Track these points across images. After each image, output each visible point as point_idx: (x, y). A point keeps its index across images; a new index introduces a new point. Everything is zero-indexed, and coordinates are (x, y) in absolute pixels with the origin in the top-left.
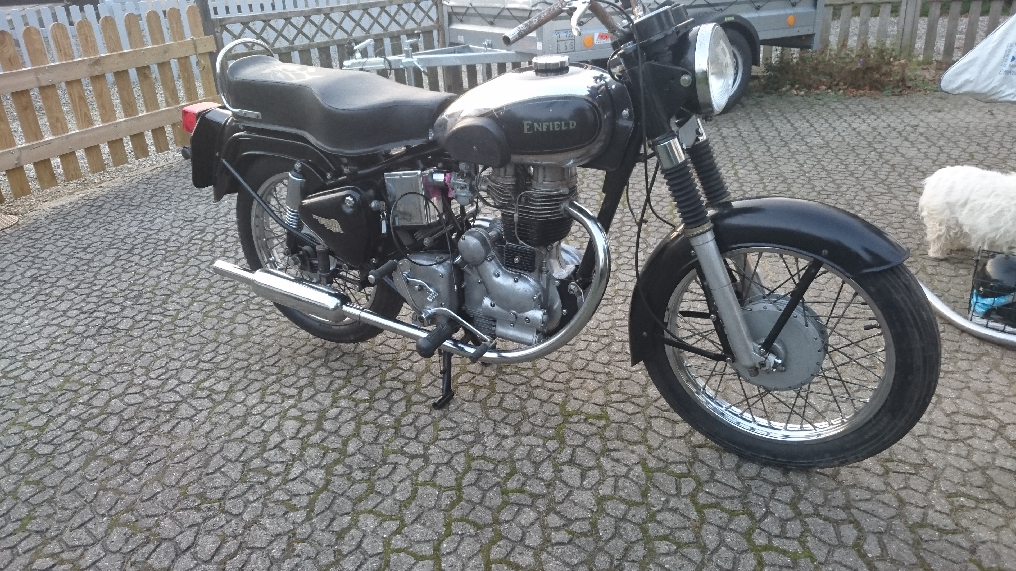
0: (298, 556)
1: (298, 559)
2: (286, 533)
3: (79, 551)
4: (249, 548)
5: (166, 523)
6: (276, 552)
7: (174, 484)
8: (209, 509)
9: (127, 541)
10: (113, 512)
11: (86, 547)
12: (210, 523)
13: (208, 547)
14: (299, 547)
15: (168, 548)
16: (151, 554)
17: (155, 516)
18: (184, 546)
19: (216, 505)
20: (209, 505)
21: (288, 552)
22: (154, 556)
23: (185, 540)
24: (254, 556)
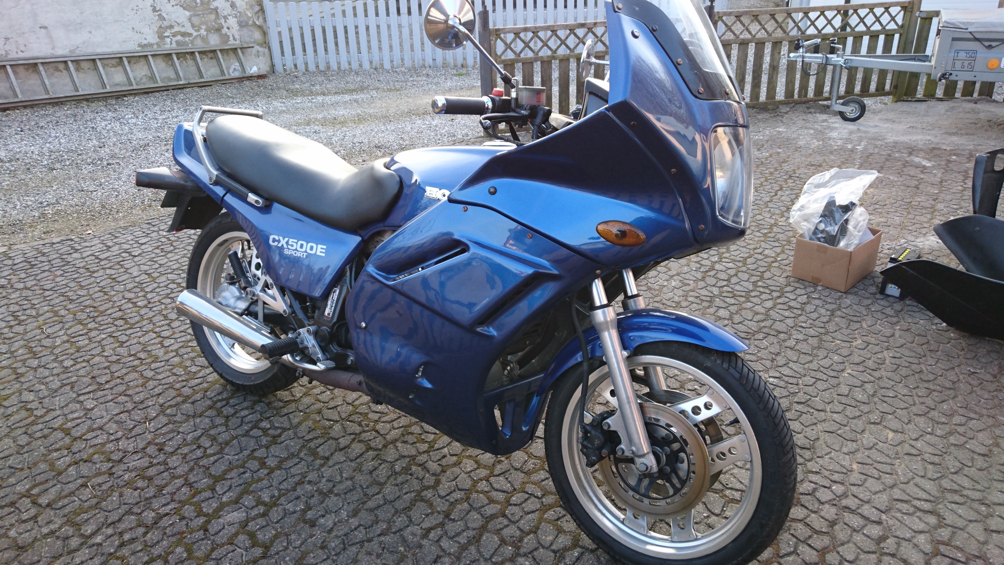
0: (411, 475)
1: (410, 477)
2: (409, 456)
3: (279, 431)
4: (381, 460)
5: (337, 427)
6: (397, 468)
7: (350, 402)
8: (367, 426)
9: (309, 432)
10: (308, 411)
11: (284, 430)
12: (364, 435)
13: (356, 451)
14: (414, 468)
15: (332, 444)
16: (320, 445)
17: (332, 420)
18: (342, 446)
19: (372, 424)
20: (367, 423)
21: (406, 470)
22: (322, 447)
23: (343, 442)
24: (383, 466)
